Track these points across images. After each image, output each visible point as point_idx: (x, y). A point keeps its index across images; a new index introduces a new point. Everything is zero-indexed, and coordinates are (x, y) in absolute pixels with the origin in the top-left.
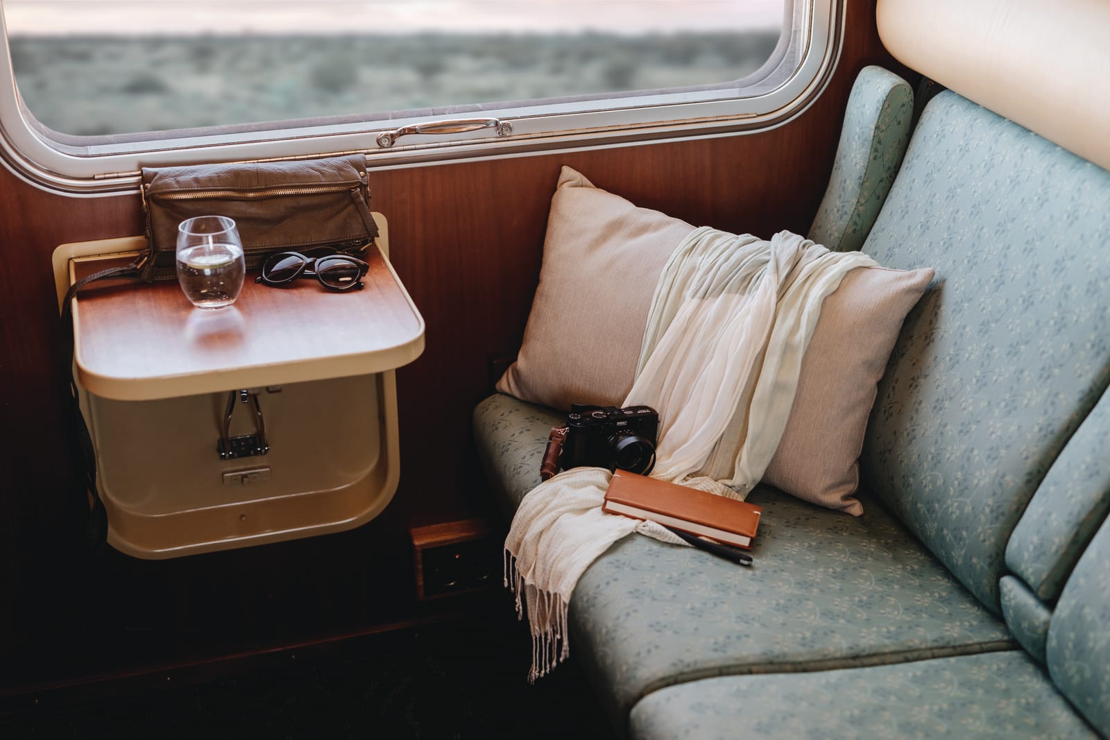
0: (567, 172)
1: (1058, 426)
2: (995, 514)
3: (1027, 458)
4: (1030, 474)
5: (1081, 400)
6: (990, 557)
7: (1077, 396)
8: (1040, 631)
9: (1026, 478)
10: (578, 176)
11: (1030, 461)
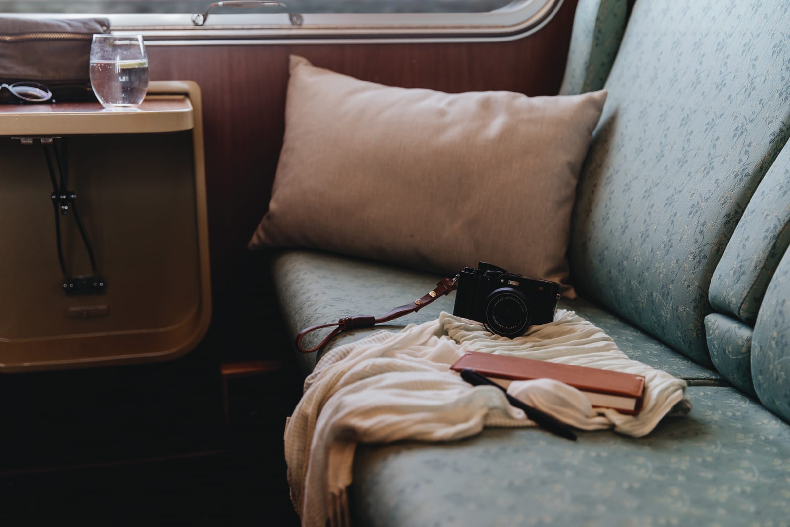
0: (294, 59)
1: (751, 169)
2: (697, 259)
3: (725, 203)
4: (728, 216)
5: (772, 141)
6: (695, 300)
7: (768, 140)
8: (744, 350)
9: (724, 220)
10: (304, 61)
11: (728, 204)
